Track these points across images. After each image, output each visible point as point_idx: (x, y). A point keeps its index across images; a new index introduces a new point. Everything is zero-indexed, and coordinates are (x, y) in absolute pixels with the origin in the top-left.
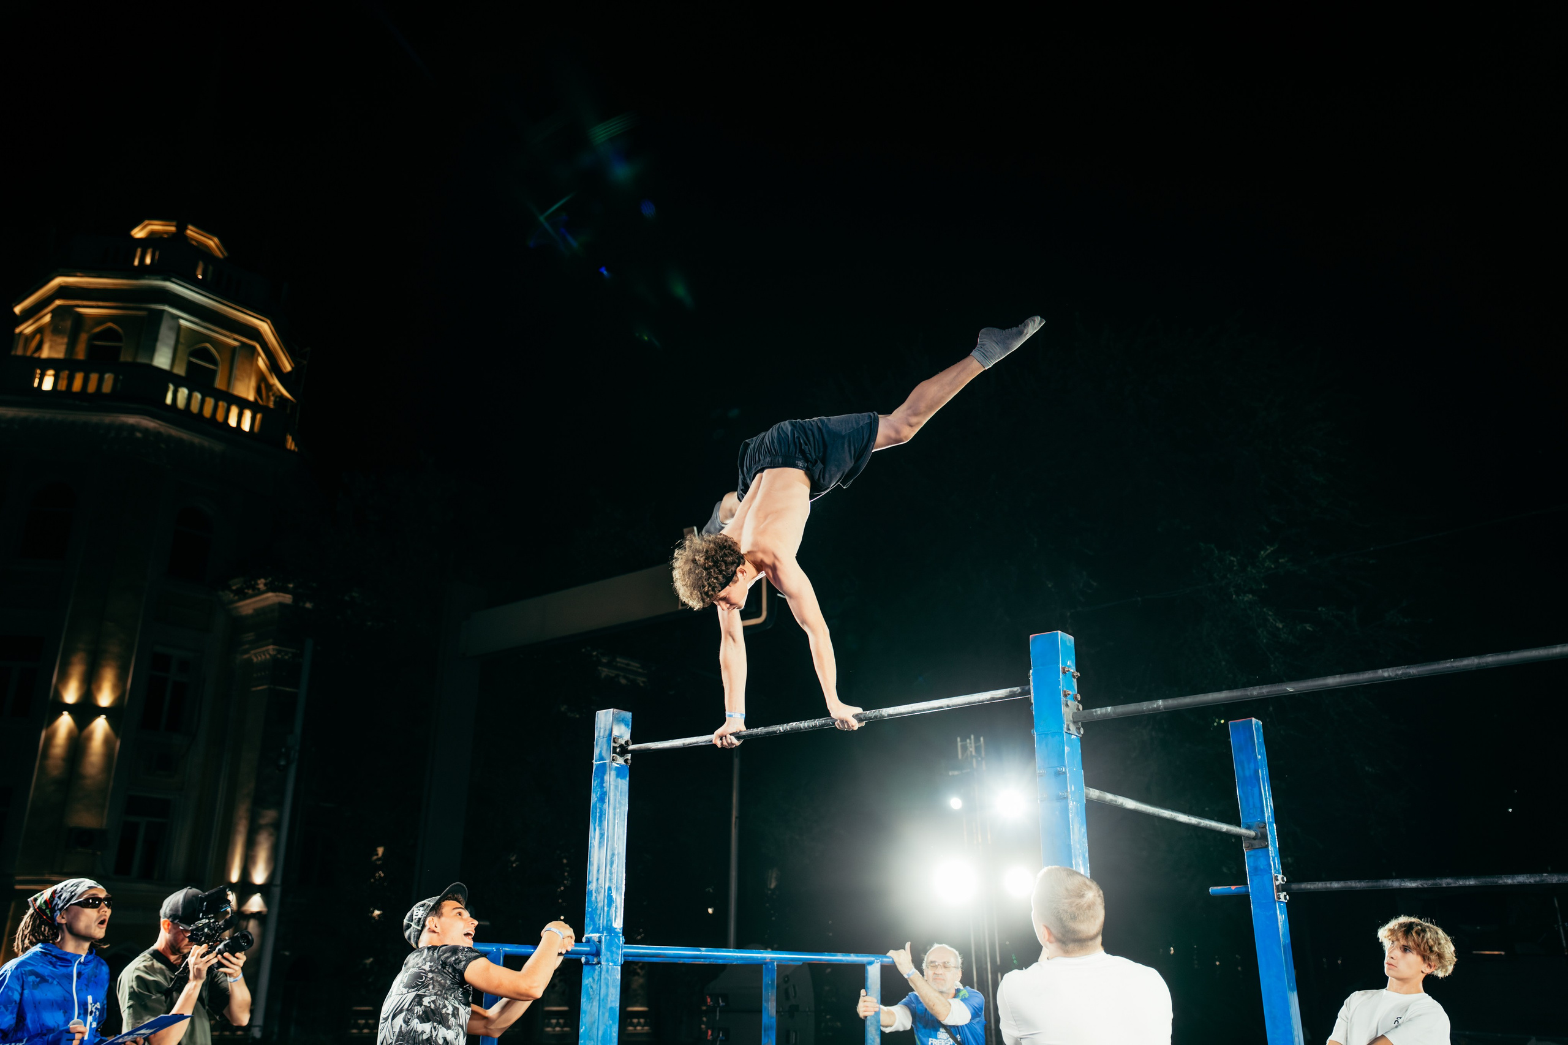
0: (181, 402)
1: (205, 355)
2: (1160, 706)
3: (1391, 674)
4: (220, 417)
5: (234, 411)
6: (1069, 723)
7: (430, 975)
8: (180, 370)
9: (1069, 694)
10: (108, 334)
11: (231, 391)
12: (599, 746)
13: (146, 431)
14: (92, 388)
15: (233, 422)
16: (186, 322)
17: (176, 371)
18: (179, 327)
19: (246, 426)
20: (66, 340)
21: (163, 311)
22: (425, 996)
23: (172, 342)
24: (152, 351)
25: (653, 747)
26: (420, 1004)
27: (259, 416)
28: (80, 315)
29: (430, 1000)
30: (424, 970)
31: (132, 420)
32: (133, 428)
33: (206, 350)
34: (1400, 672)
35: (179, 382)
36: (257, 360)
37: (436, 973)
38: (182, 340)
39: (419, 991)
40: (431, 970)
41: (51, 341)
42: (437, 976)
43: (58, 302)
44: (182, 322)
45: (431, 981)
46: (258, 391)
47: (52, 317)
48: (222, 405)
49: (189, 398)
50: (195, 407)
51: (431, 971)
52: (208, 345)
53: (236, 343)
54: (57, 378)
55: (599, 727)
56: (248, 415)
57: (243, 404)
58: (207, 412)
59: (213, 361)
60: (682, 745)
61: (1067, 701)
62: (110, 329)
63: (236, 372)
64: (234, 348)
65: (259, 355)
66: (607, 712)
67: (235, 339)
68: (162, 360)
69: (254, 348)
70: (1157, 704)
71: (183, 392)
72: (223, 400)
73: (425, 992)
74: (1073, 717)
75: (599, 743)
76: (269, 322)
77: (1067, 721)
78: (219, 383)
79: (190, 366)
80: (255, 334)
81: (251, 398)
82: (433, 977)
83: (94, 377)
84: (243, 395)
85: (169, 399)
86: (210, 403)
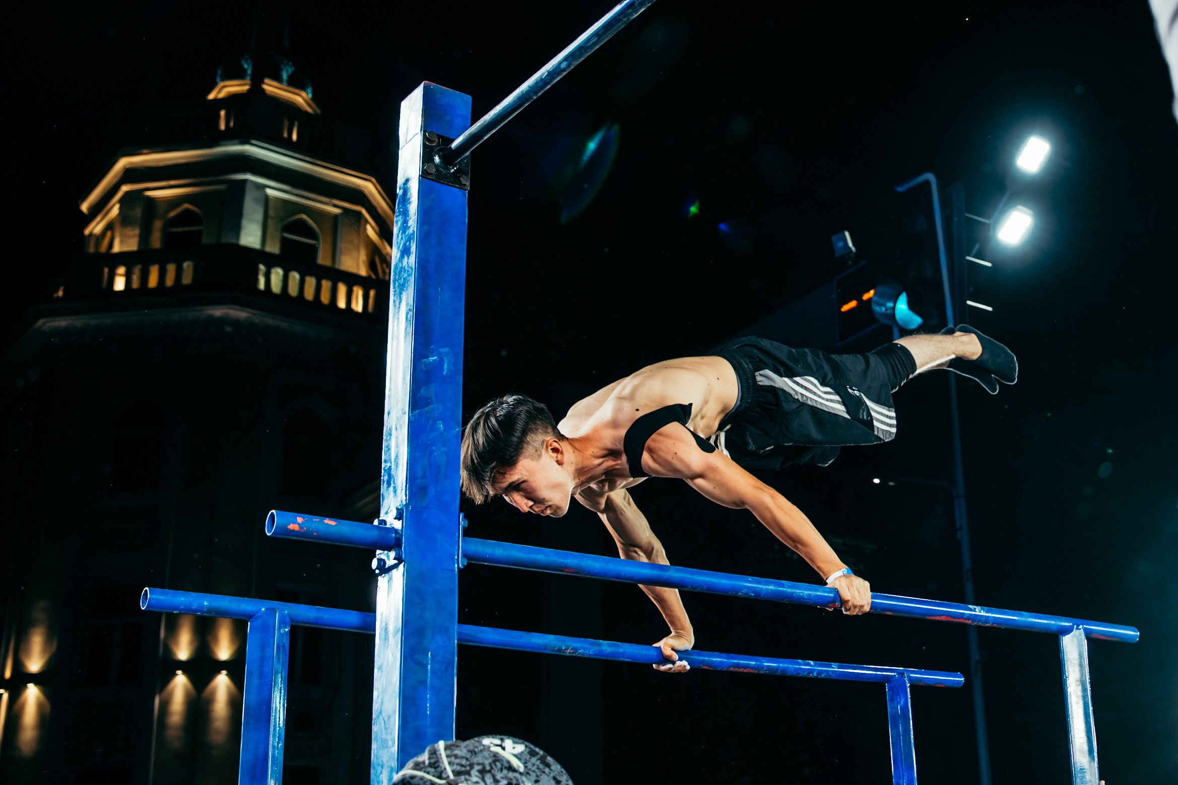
0: (276, 285)
1: (301, 228)
4: (325, 298)
5: (342, 290)
8: (273, 248)
10: (186, 218)
11: (337, 266)
13: (237, 323)
14: (170, 281)
15: (342, 304)
16: (275, 191)
17: (268, 249)
18: (267, 198)
19: (358, 306)
20: (137, 231)
21: (245, 181)
23: (259, 216)
24: (237, 229)
27: (372, 293)
28: (151, 200)
31: (218, 312)
32: (222, 321)
33: (302, 222)
35: (271, 261)
36: (365, 229)
38: (271, 213)
41: (121, 235)
43: (125, 188)
44: (270, 192)
46: (372, 266)
47: (120, 209)
48: (326, 284)
49: (285, 279)
50: (293, 290)
52: (304, 216)
53: (336, 211)
54: (128, 276)
56: (358, 293)
57: (351, 280)
58: (309, 294)
59: (312, 234)
62: (187, 211)
63: (341, 245)
64: (336, 217)
65: (367, 222)
67: (335, 206)
68: (250, 237)
69: (359, 214)
71: (278, 273)
72: (328, 278)
76: (374, 180)
78: (323, 259)
79: (285, 242)
80: (359, 197)
81: (363, 272)
83: (171, 268)
84: (353, 270)
85: (262, 285)
86: (311, 282)
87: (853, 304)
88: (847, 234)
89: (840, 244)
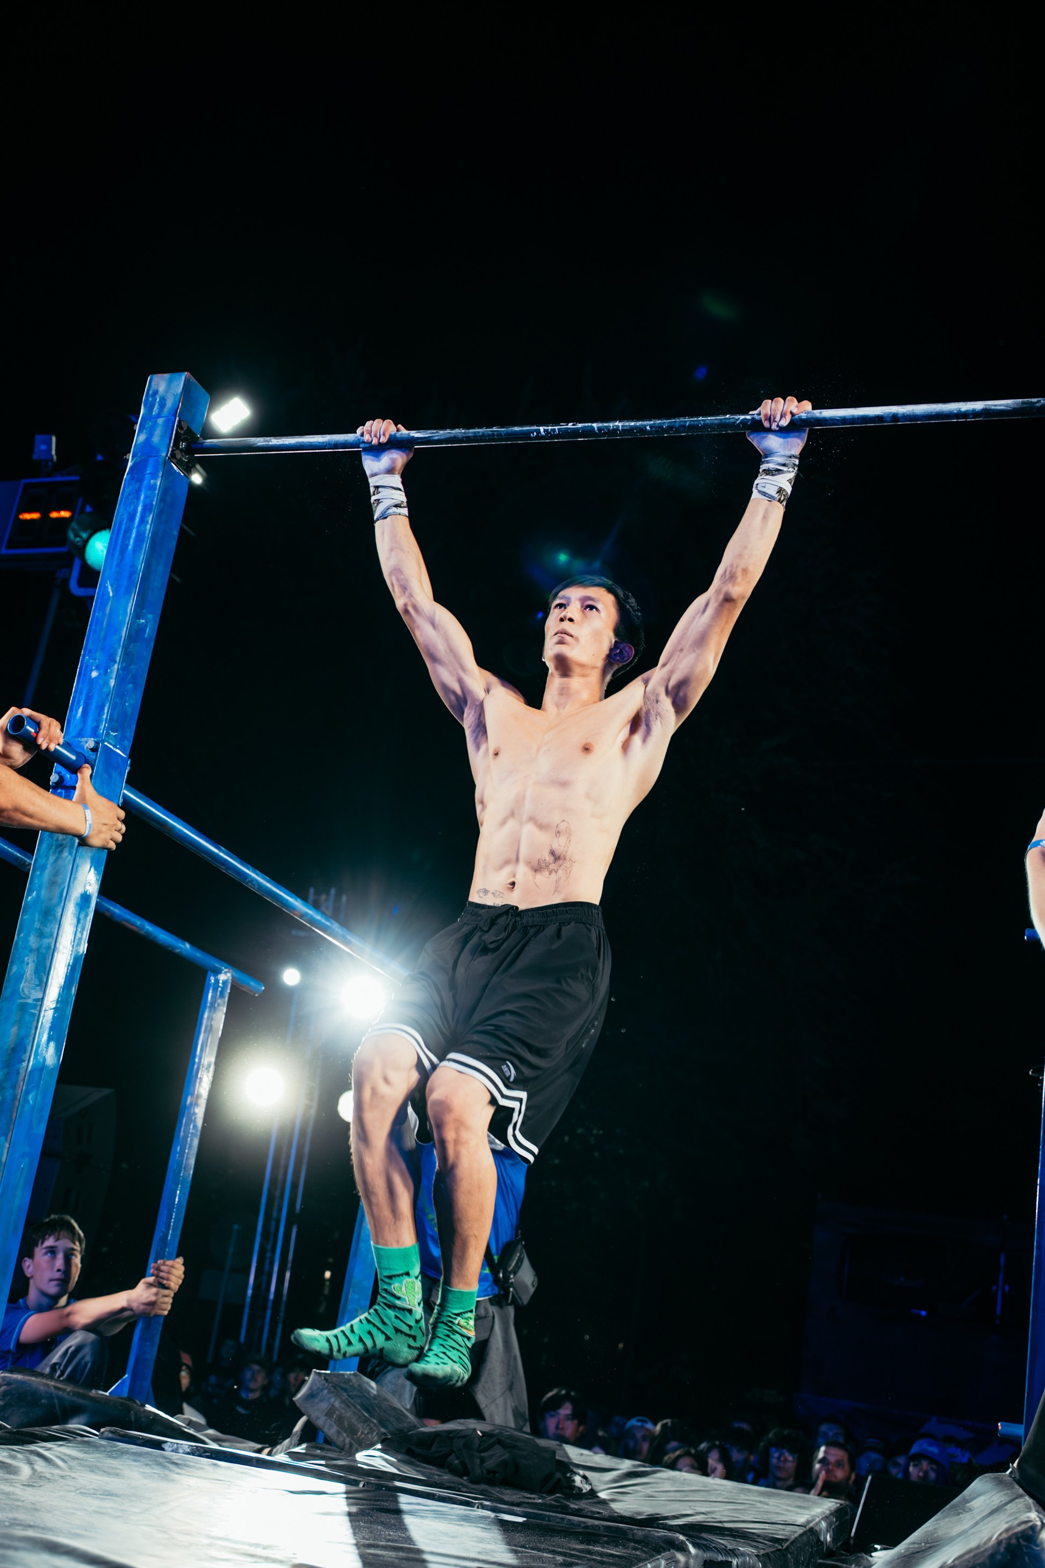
87: (35, 516)
88: (54, 439)
89: (43, 447)
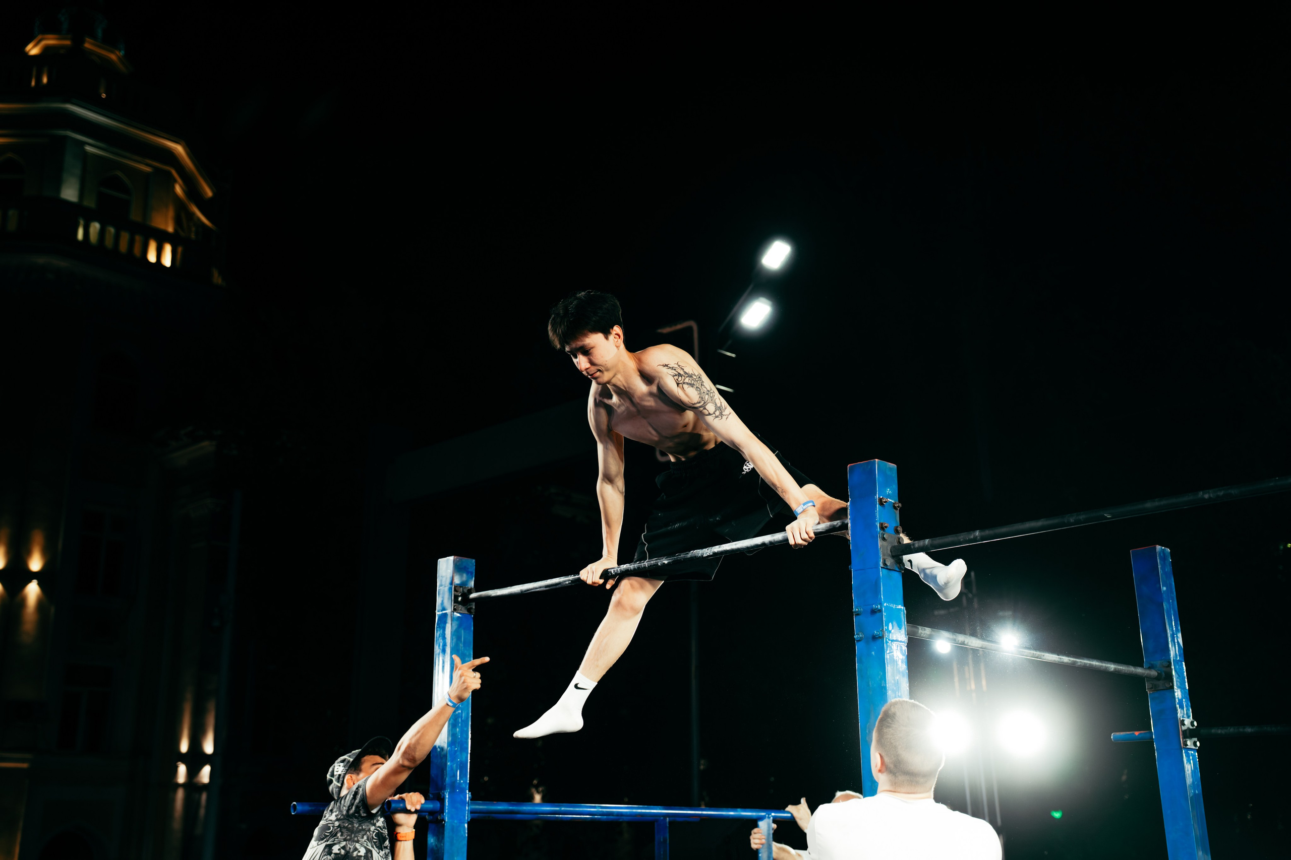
0: (94, 238)
1: (116, 183)
2: (977, 537)
3: (1211, 496)
4: (137, 251)
5: (153, 246)
6: (885, 557)
7: (337, 824)
8: (91, 202)
9: (886, 527)
10: (9, 165)
11: (147, 222)
12: (441, 596)
13: (57, 271)
15: (152, 257)
16: (93, 148)
17: (86, 203)
18: (86, 153)
19: (167, 261)
21: (67, 137)
22: (335, 844)
23: (78, 172)
24: (58, 185)
25: (493, 595)
26: (330, 853)
27: (180, 249)
29: (340, 847)
30: (331, 820)
31: (41, 260)
32: (43, 269)
33: (117, 178)
34: (1221, 493)
35: (89, 215)
36: (174, 188)
37: (342, 820)
38: (89, 168)
39: (328, 841)
40: (337, 818)
42: (343, 823)
44: (88, 148)
45: (339, 829)
46: (178, 222)
48: (138, 239)
49: (102, 232)
50: (109, 242)
51: (337, 820)
52: (119, 173)
53: (148, 169)
55: (440, 575)
56: (168, 248)
57: (162, 237)
58: (123, 247)
59: (125, 190)
60: (520, 592)
61: (884, 535)
62: (10, 160)
63: (151, 202)
64: (147, 175)
65: (176, 180)
66: (448, 560)
67: (148, 165)
68: (70, 193)
69: (170, 173)
70: (974, 536)
71: (95, 227)
72: (140, 233)
73: (333, 841)
74: (891, 551)
75: (441, 592)
76: (183, 143)
77: (884, 555)
78: (135, 215)
79: (101, 197)
80: (169, 158)
81: (170, 229)
82: (339, 825)
84: (162, 226)
85: (80, 235)
86: (125, 237)
